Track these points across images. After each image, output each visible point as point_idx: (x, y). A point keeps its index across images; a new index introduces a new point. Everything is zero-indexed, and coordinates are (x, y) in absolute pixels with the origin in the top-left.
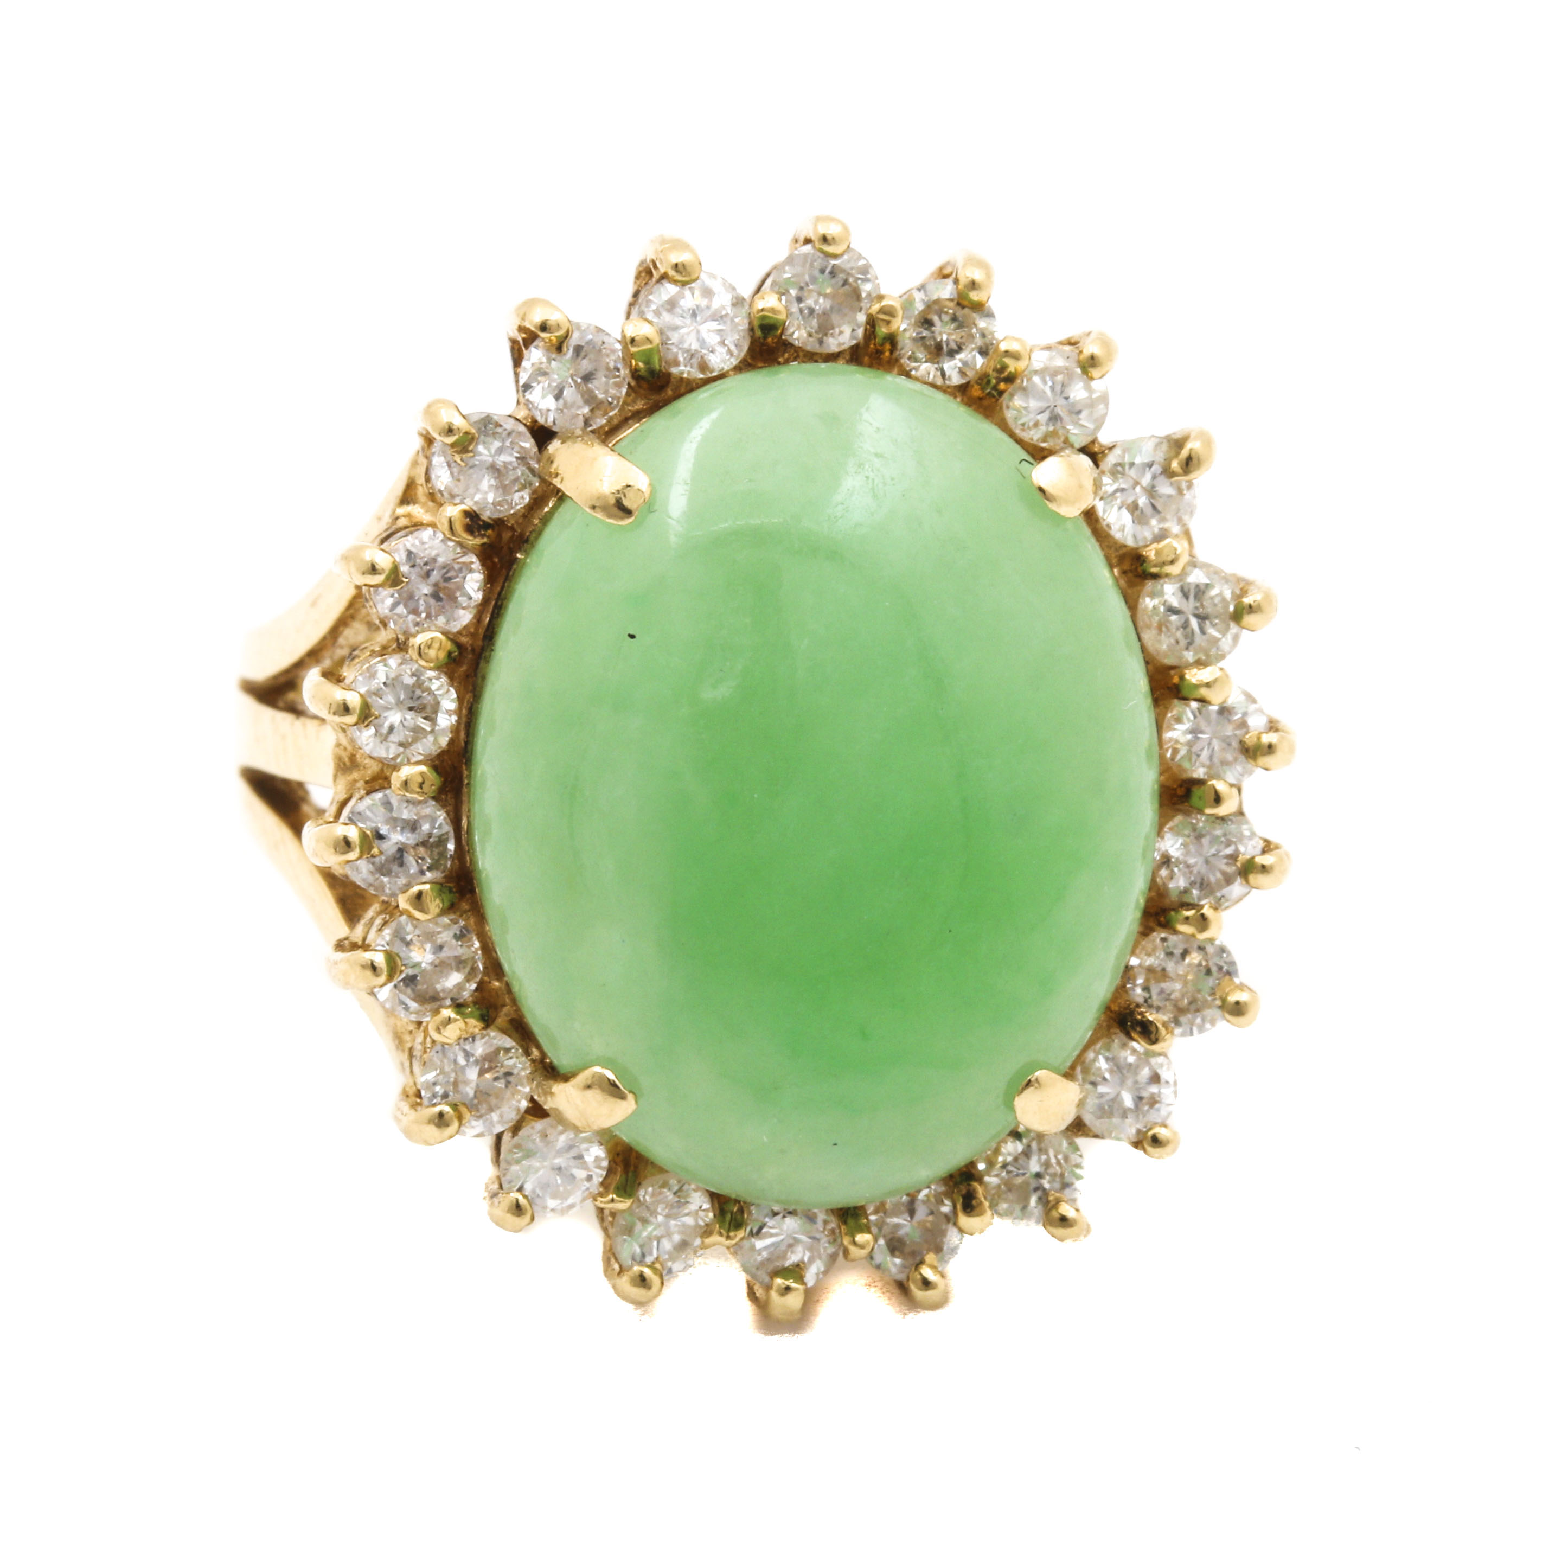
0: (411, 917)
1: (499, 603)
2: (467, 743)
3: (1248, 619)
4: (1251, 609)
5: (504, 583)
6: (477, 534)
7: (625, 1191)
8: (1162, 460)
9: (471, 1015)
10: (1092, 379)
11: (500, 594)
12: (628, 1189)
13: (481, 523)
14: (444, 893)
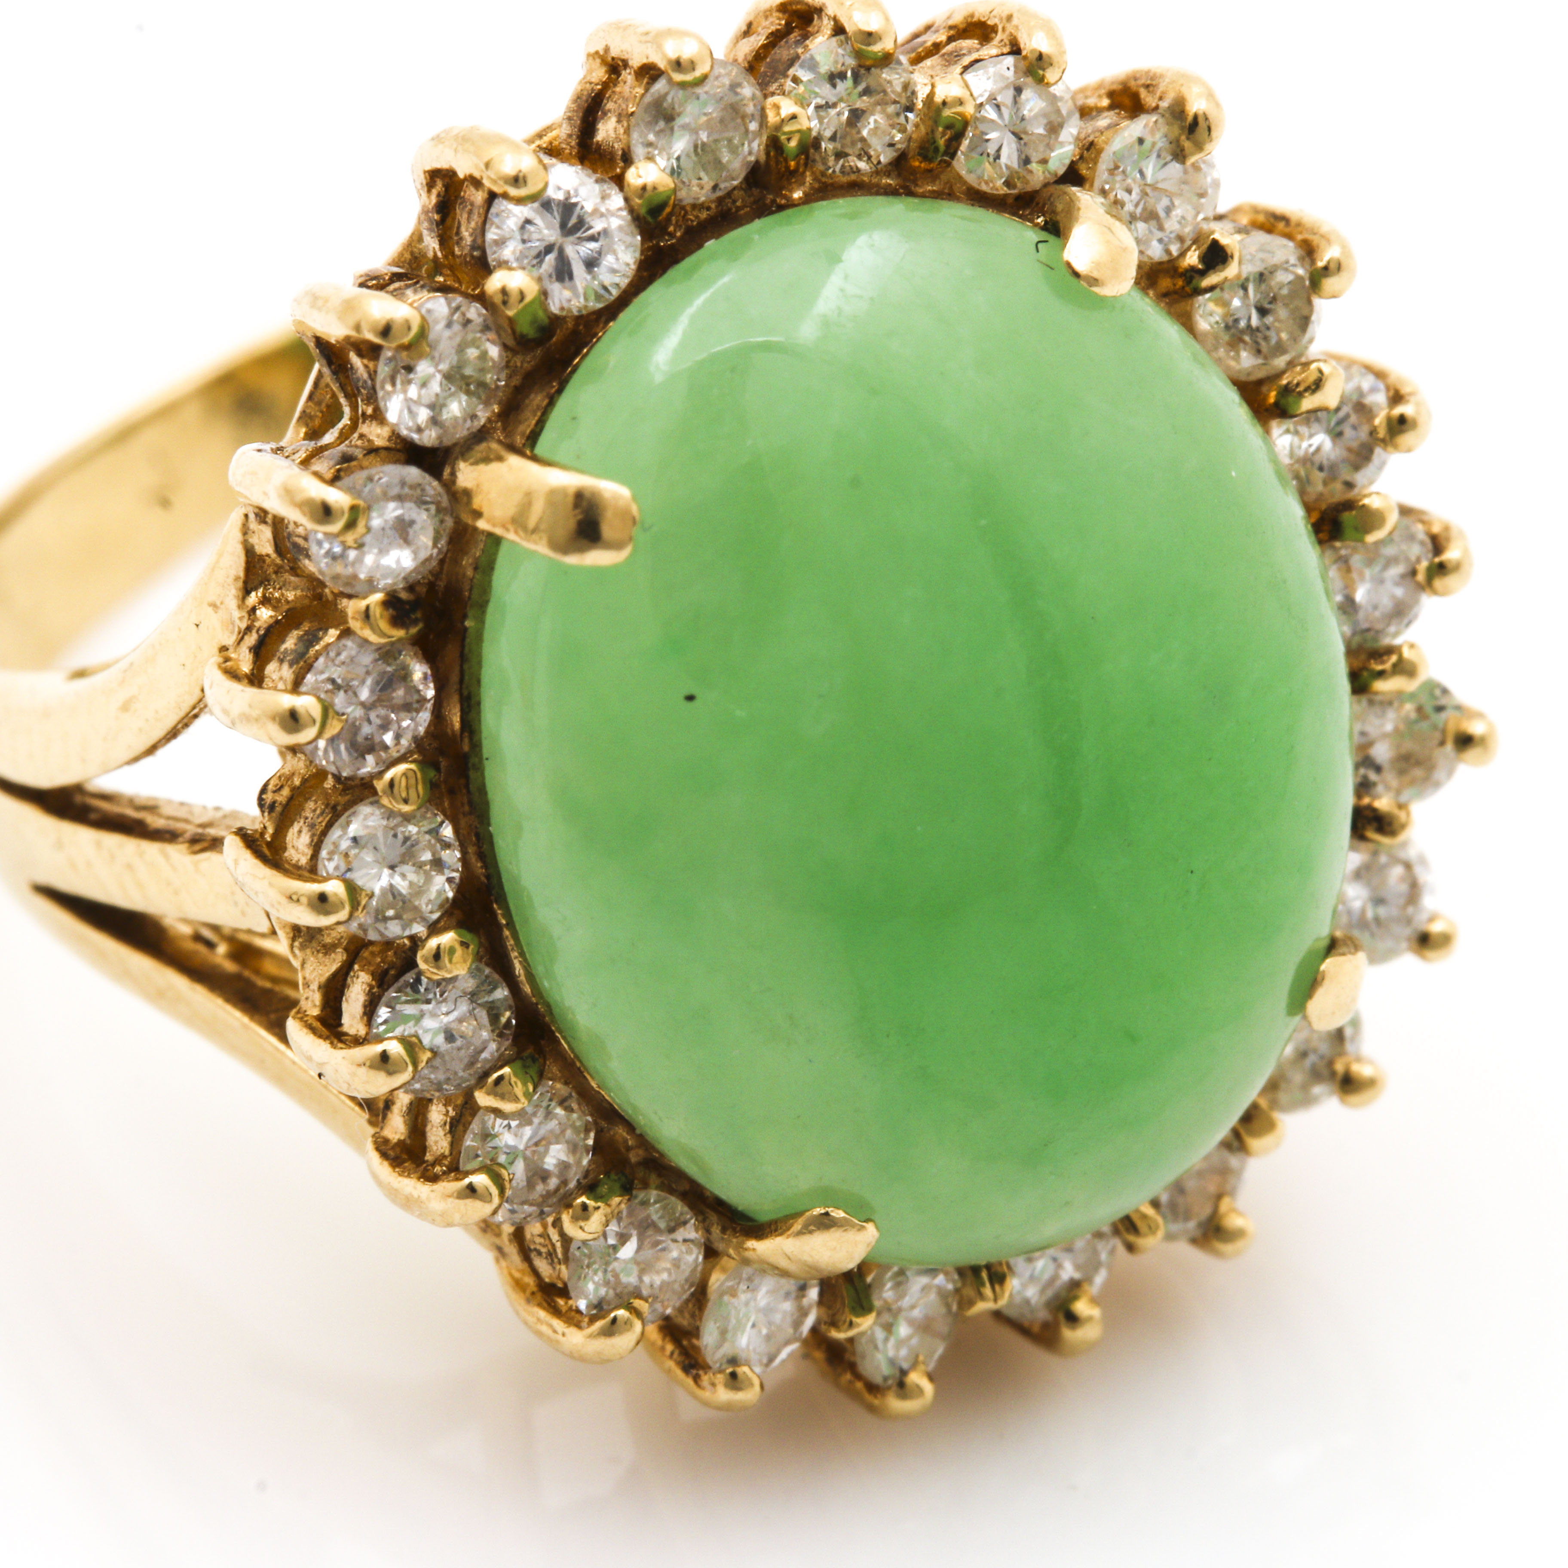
0: (497, 1112)
1: (465, 693)
2: (488, 877)
3: (1329, 284)
4: (1326, 270)
5: (461, 666)
6: (408, 622)
7: (863, 1308)
8: (1167, 145)
9: (611, 1193)
10: (1048, 85)
11: (461, 681)
12: (865, 1304)
13: (408, 607)
14: (529, 1067)
